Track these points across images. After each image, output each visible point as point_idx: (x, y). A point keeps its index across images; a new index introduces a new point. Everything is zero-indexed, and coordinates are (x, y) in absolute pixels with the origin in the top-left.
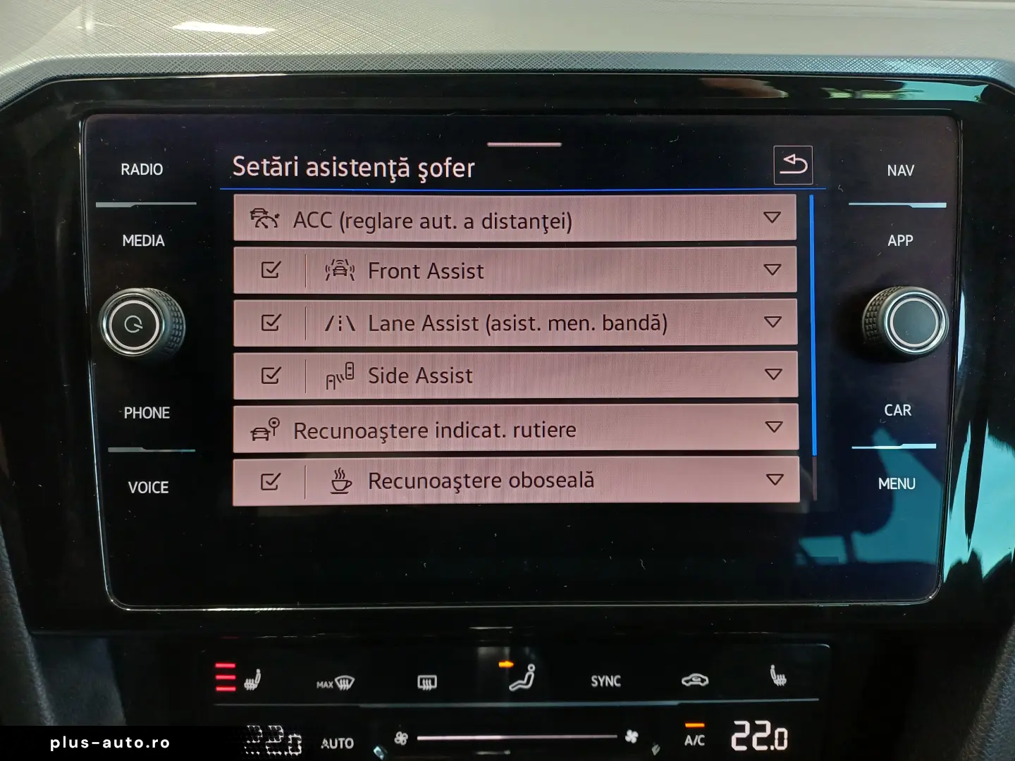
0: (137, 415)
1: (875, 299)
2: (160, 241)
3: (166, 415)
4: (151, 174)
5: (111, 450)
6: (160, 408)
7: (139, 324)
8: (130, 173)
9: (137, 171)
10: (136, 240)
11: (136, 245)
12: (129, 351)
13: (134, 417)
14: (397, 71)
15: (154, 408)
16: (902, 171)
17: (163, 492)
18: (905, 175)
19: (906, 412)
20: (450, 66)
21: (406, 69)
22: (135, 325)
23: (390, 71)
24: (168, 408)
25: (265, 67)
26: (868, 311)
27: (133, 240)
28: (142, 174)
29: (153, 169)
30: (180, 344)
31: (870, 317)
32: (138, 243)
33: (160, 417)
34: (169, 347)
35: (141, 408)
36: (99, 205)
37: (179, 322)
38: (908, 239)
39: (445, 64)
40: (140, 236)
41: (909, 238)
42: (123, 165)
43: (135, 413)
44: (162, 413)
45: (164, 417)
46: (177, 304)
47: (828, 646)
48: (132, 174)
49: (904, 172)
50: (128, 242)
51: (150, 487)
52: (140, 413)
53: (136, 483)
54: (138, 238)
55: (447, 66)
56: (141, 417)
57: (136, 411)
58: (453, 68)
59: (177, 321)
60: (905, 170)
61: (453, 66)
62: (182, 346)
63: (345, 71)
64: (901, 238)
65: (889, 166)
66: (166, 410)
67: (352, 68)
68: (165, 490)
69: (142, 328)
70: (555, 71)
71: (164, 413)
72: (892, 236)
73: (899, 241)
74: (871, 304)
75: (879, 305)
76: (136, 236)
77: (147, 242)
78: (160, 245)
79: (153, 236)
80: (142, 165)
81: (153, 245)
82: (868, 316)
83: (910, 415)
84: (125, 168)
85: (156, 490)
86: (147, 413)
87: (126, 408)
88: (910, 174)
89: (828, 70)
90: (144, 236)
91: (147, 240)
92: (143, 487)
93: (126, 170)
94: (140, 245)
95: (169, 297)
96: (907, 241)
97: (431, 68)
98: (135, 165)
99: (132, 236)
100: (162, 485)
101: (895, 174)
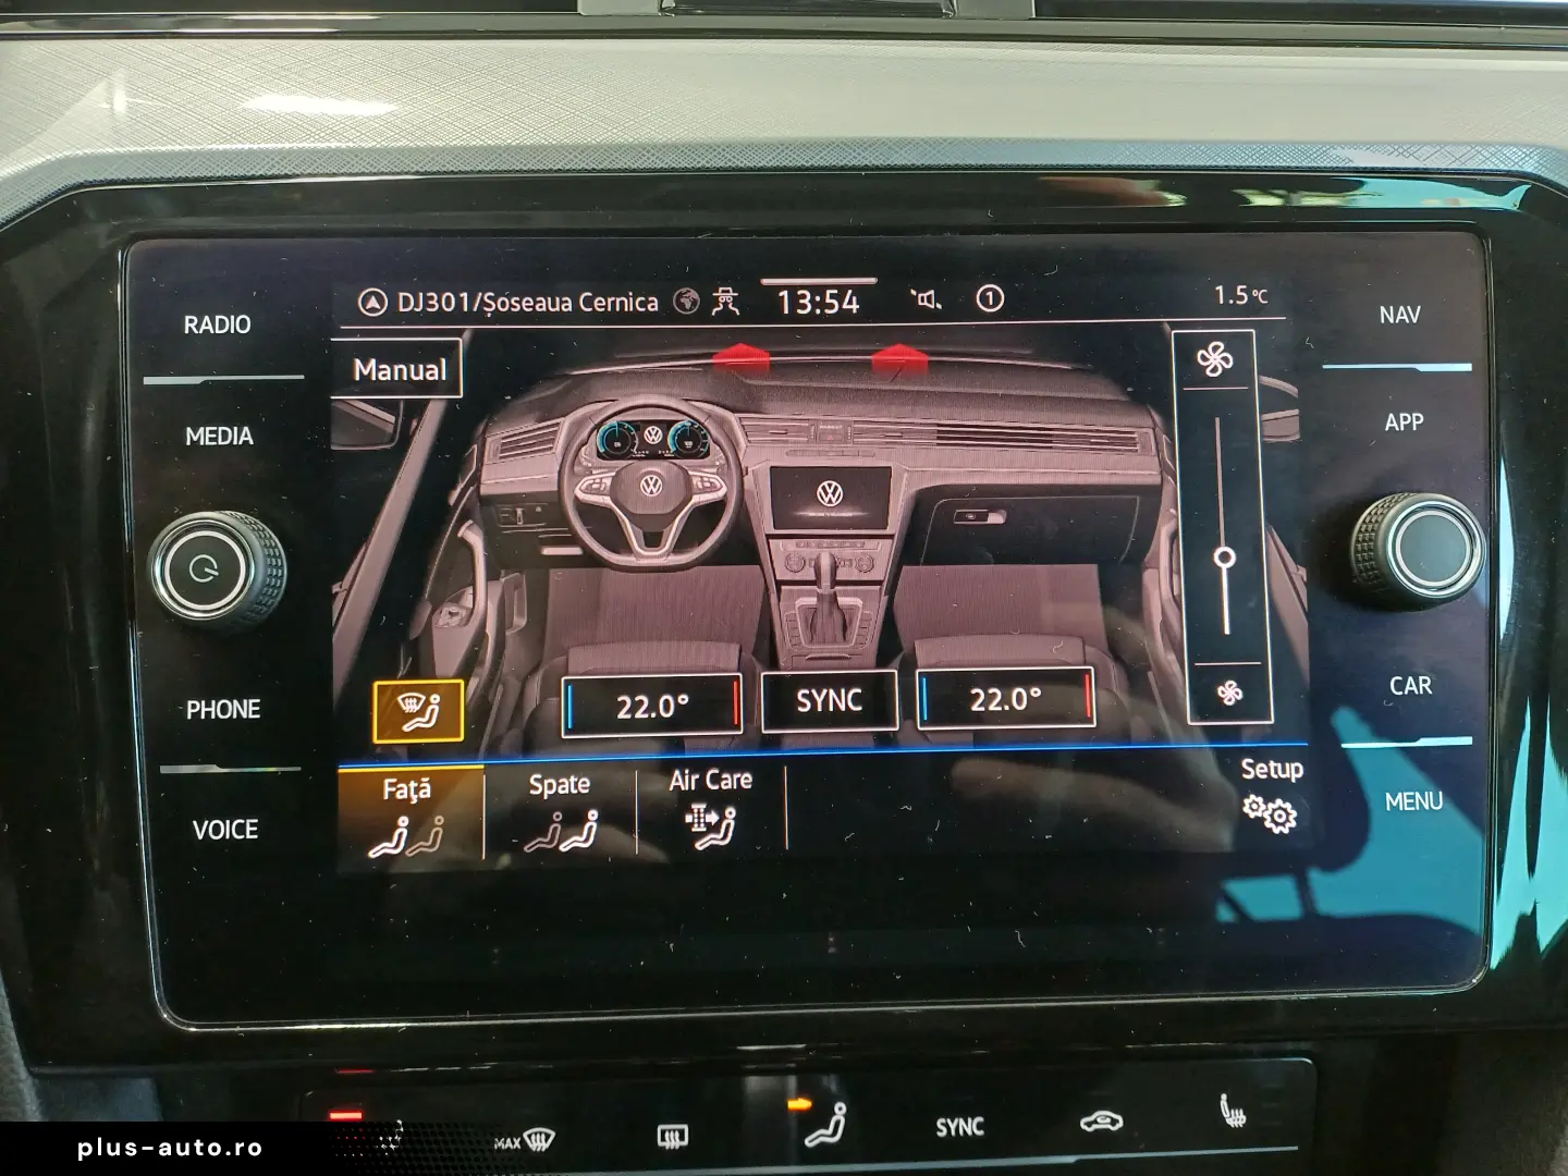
0: (208, 713)
1: (1370, 514)
2: (246, 435)
3: (254, 712)
4: (232, 331)
5: (165, 770)
6: (245, 701)
7: (213, 568)
8: (198, 329)
9: (210, 327)
10: (208, 435)
11: (208, 443)
12: (197, 612)
13: (203, 717)
14: (619, 170)
15: (235, 702)
16: (1402, 315)
17: (249, 836)
18: (1407, 321)
19: (1424, 688)
20: (703, 162)
21: (633, 167)
22: (207, 570)
23: (609, 171)
24: (258, 701)
25: (412, 165)
26: (1360, 531)
27: (203, 435)
28: (218, 332)
29: (235, 324)
30: (279, 598)
31: (1364, 541)
32: (211, 440)
33: (245, 716)
34: (260, 603)
35: (213, 702)
36: (148, 381)
37: (276, 565)
38: (1416, 419)
39: (695, 160)
40: (215, 428)
41: (1418, 419)
42: (187, 318)
43: (204, 710)
44: (248, 709)
45: (251, 716)
46: (273, 535)
47: (1309, 1061)
48: (201, 332)
49: (1405, 317)
50: (195, 439)
51: (228, 829)
52: (213, 709)
53: (206, 822)
54: (211, 432)
55: (699, 162)
56: (213, 717)
57: (206, 706)
58: (708, 165)
59: (274, 563)
60: (1407, 315)
61: (708, 162)
62: (280, 603)
63: (538, 171)
64: (1405, 419)
65: (1383, 309)
66: (254, 705)
67: (551, 166)
68: (252, 833)
69: (216, 573)
70: (866, 168)
71: (251, 709)
72: (1391, 416)
73: (1402, 423)
74: (1364, 522)
75: (1377, 521)
76: (208, 429)
77: (224, 439)
78: (246, 442)
79: (236, 429)
80: (217, 318)
81: (235, 443)
82: (1360, 539)
83: (1430, 692)
84: (190, 324)
85: (238, 833)
86: (224, 709)
87: (190, 703)
88: (1415, 321)
89: (1284, 164)
90: (221, 429)
91: (225, 434)
92: (217, 829)
93: (193, 326)
94: (215, 443)
95: (261, 525)
96: (1415, 423)
97: (674, 165)
98: (207, 318)
99: (202, 429)
100: (248, 825)
101: (1392, 321)
